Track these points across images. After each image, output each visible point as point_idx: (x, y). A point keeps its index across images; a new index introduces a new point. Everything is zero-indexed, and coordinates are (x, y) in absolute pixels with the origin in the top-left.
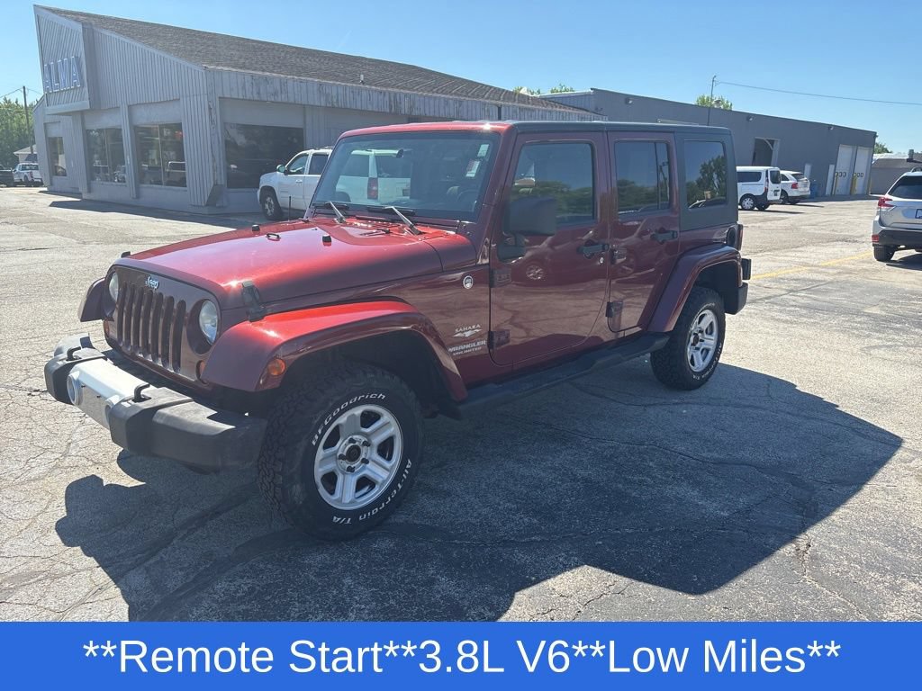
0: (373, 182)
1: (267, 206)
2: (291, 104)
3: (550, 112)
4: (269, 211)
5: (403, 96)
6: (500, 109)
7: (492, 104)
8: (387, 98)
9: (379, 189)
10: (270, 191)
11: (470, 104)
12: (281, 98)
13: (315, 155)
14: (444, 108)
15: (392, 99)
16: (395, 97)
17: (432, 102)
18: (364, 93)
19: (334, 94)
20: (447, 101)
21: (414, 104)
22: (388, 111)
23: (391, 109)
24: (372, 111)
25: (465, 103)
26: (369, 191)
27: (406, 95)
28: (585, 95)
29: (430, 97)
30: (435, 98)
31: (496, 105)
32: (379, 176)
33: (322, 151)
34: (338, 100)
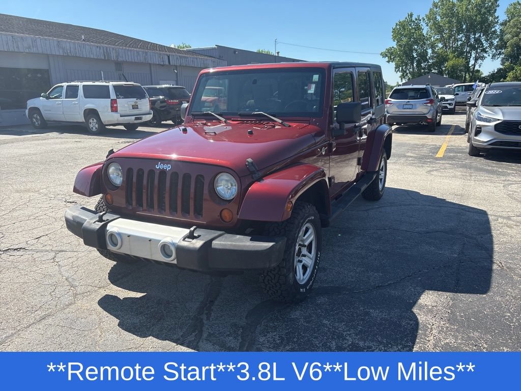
0: (114, 102)
1: (34, 120)
2: (40, 54)
3: (196, 58)
4: (37, 123)
5: (111, 49)
6: (169, 57)
7: (164, 54)
8: (102, 51)
9: (118, 105)
10: (35, 110)
11: (151, 54)
12: (34, 50)
13: (68, 86)
14: (137, 56)
15: (105, 51)
16: (107, 50)
17: (129, 53)
18: (87, 47)
19: (68, 48)
20: (138, 52)
21: (119, 53)
22: (103, 58)
23: (105, 57)
24: (94, 59)
25: (149, 54)
26: (112, 107)
27: (113, 49)
28: (213, 49)
29: (128, 50)
30: (131, 51)
31: (167, 55)
32: (117, 98)
33: (73, 83)
34: (70, 51)
